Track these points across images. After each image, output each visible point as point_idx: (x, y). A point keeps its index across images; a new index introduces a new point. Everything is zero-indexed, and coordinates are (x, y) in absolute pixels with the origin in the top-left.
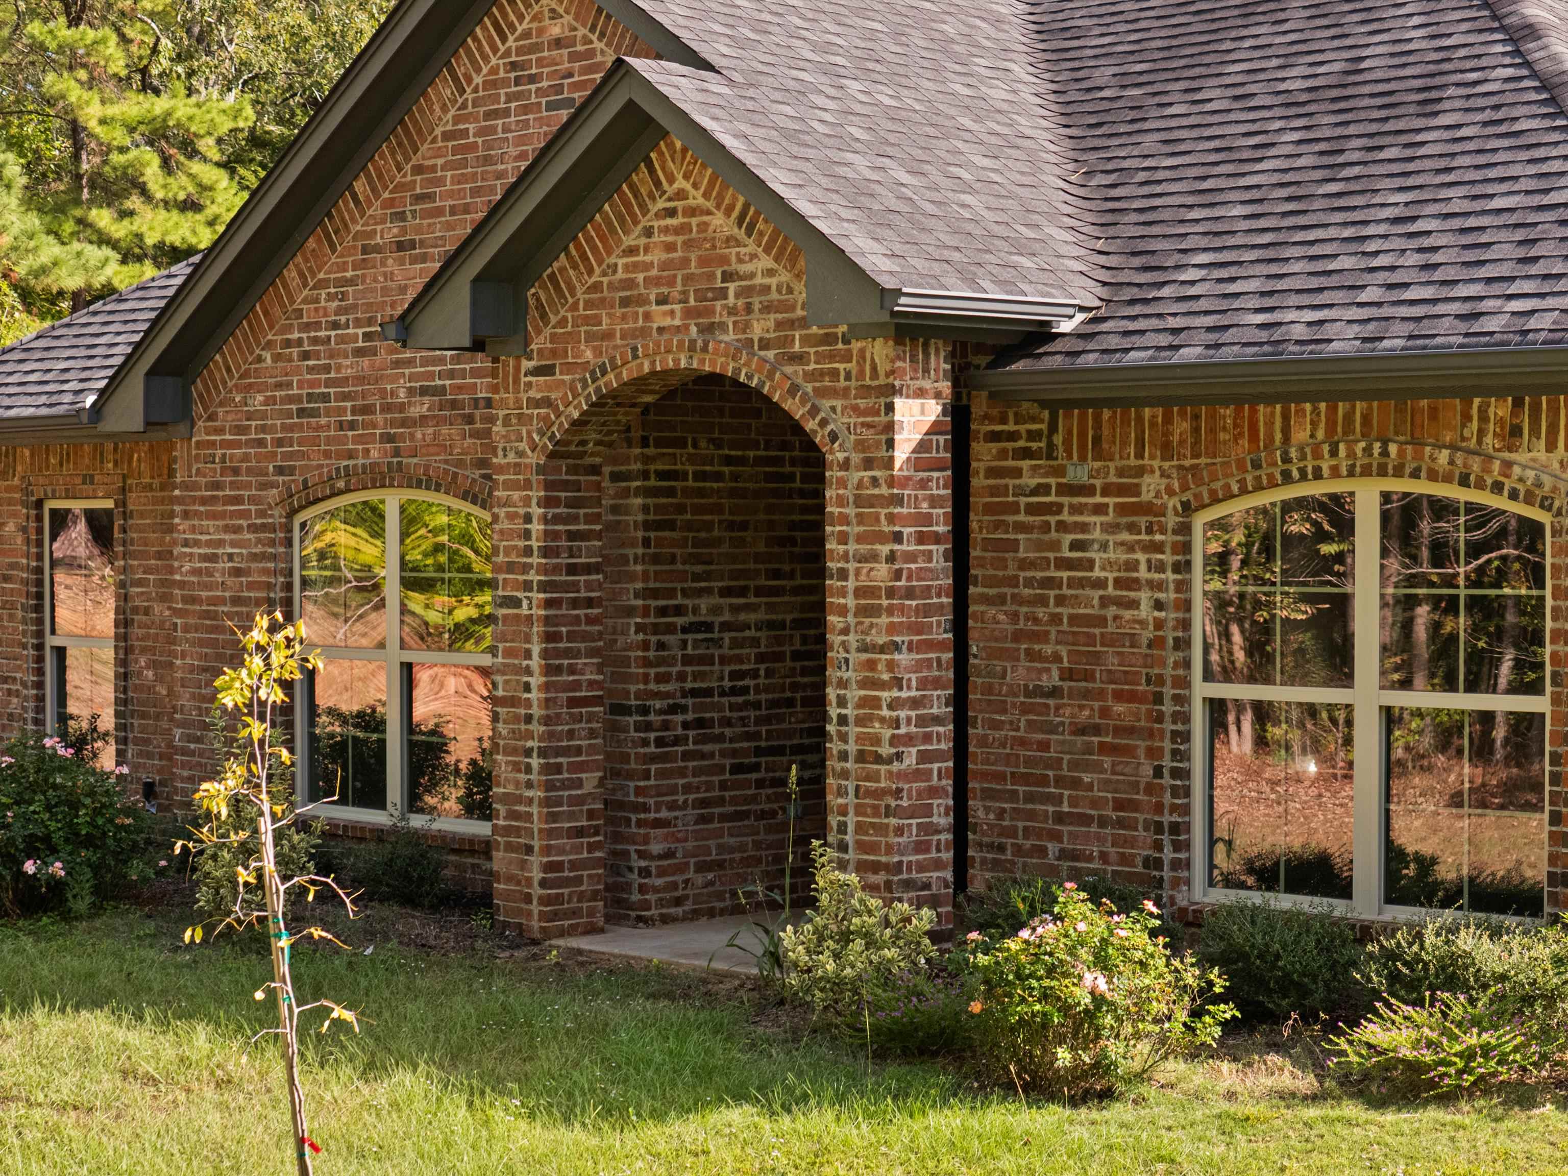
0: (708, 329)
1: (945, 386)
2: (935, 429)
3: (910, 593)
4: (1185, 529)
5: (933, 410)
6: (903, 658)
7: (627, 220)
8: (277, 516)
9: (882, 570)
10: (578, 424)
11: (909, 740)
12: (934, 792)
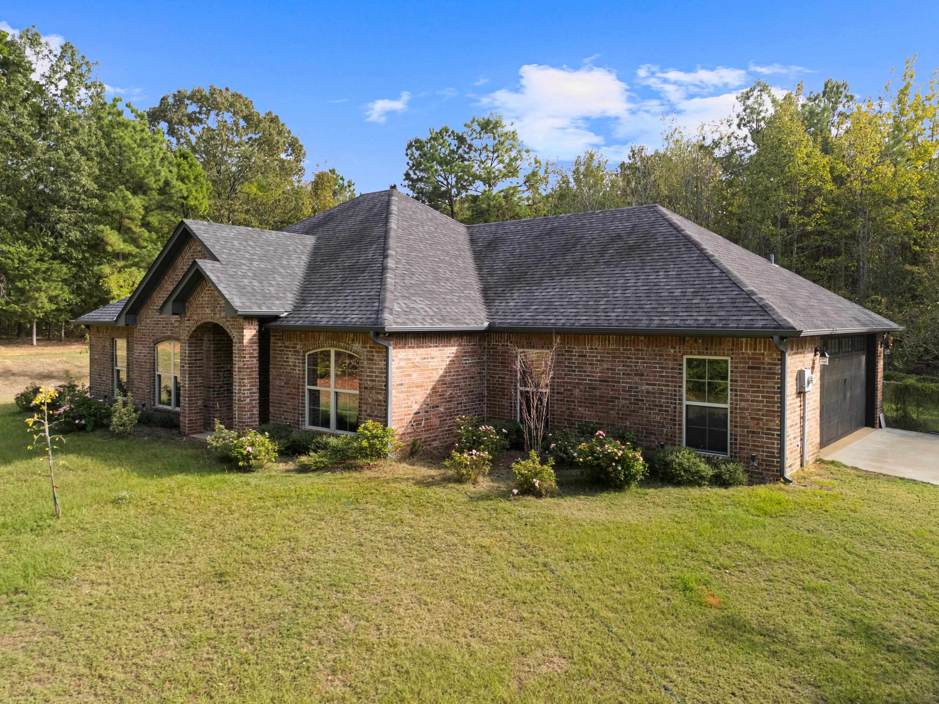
0: (215, 314)
1: (257, 327)
2: (254, 336)
3: (248, 368)
4: (304, 356)
5: (254, 332)
6: (246, 381)
7: (202, 291)
8: (152, 345)
9: (242, 363)
10: (194, 331)
11: (248, 397)
12: (254, 407)
